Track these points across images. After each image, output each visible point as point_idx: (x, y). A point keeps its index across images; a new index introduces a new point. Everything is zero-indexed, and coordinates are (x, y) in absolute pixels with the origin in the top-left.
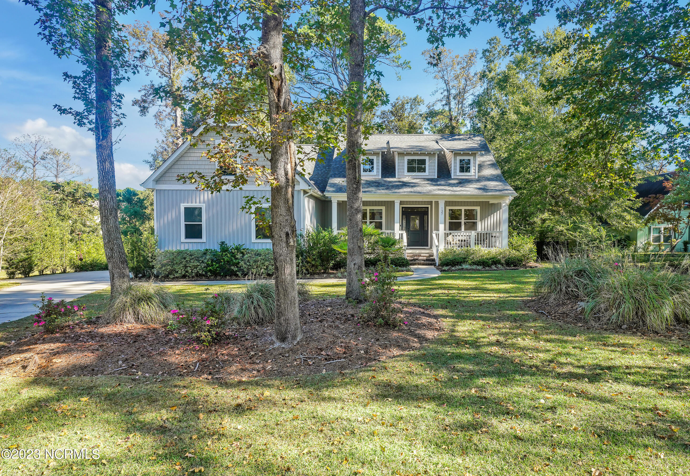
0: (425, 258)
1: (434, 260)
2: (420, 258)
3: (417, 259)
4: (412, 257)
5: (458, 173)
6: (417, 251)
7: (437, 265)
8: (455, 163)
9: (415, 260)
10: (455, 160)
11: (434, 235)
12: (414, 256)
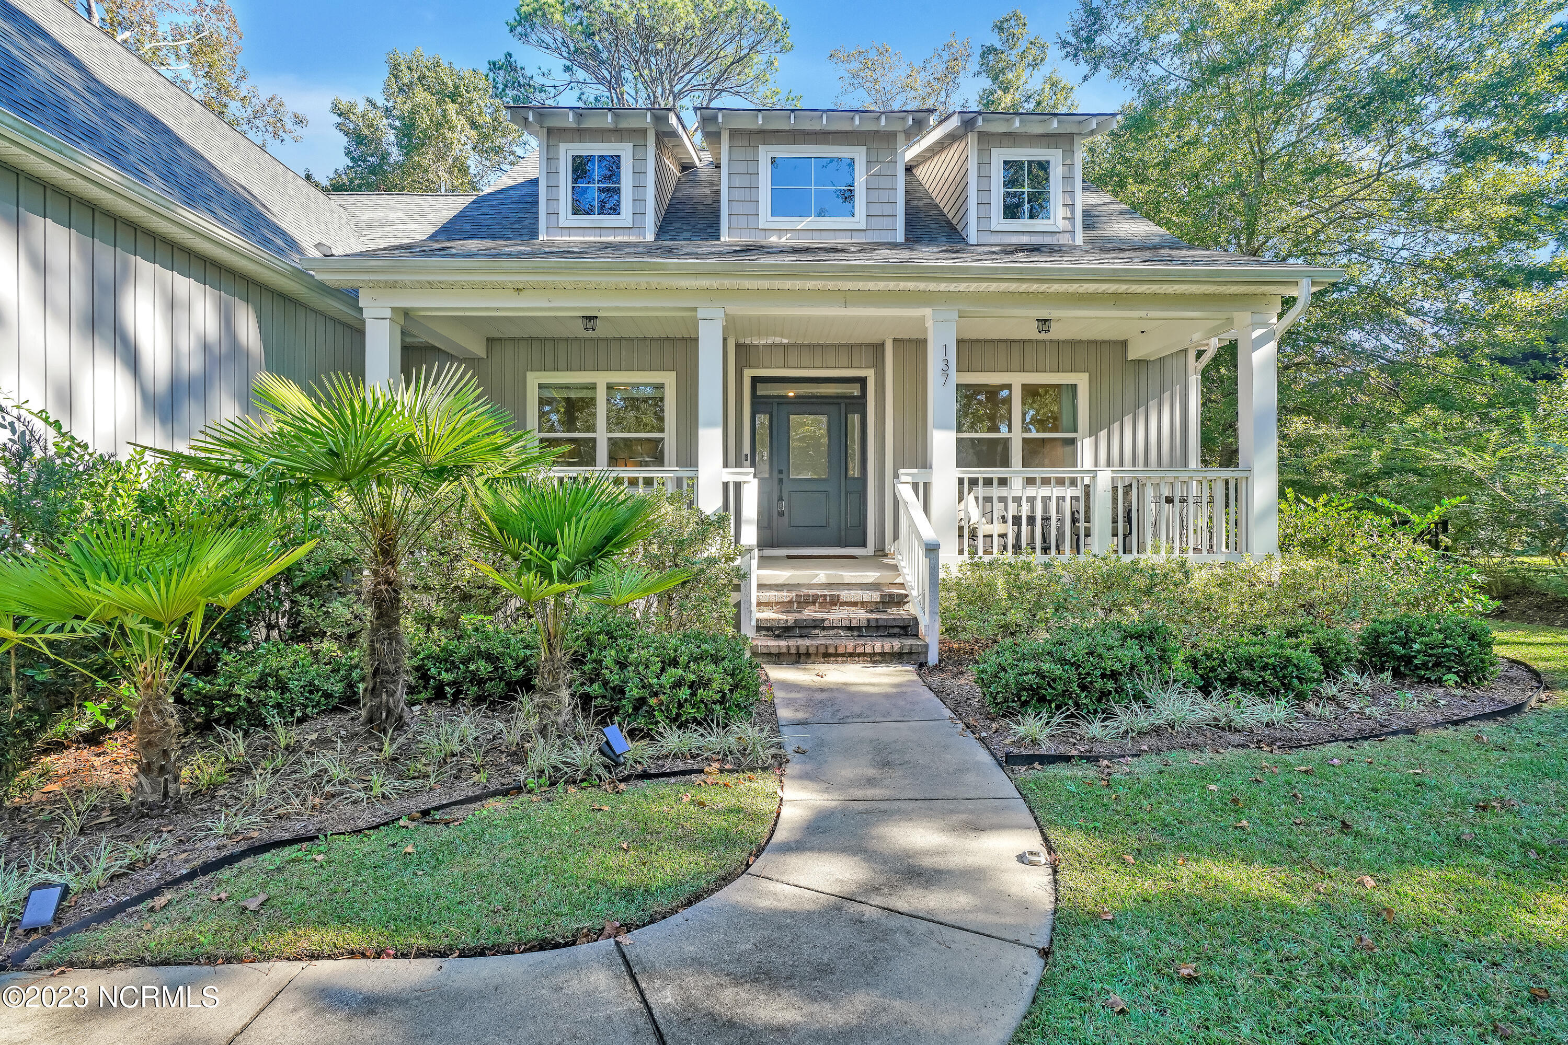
0: (861, 615)
1: (908, 628)
2: (837, 615)
3: (819, 625)
4: (786, 607)
5: (998, 221)
6: (820, 575)
7: (933, 658)
8: (984, 177)
9: (804, 628)
10: (984, 163)
11: (906, 492)
12: (803, 602)
